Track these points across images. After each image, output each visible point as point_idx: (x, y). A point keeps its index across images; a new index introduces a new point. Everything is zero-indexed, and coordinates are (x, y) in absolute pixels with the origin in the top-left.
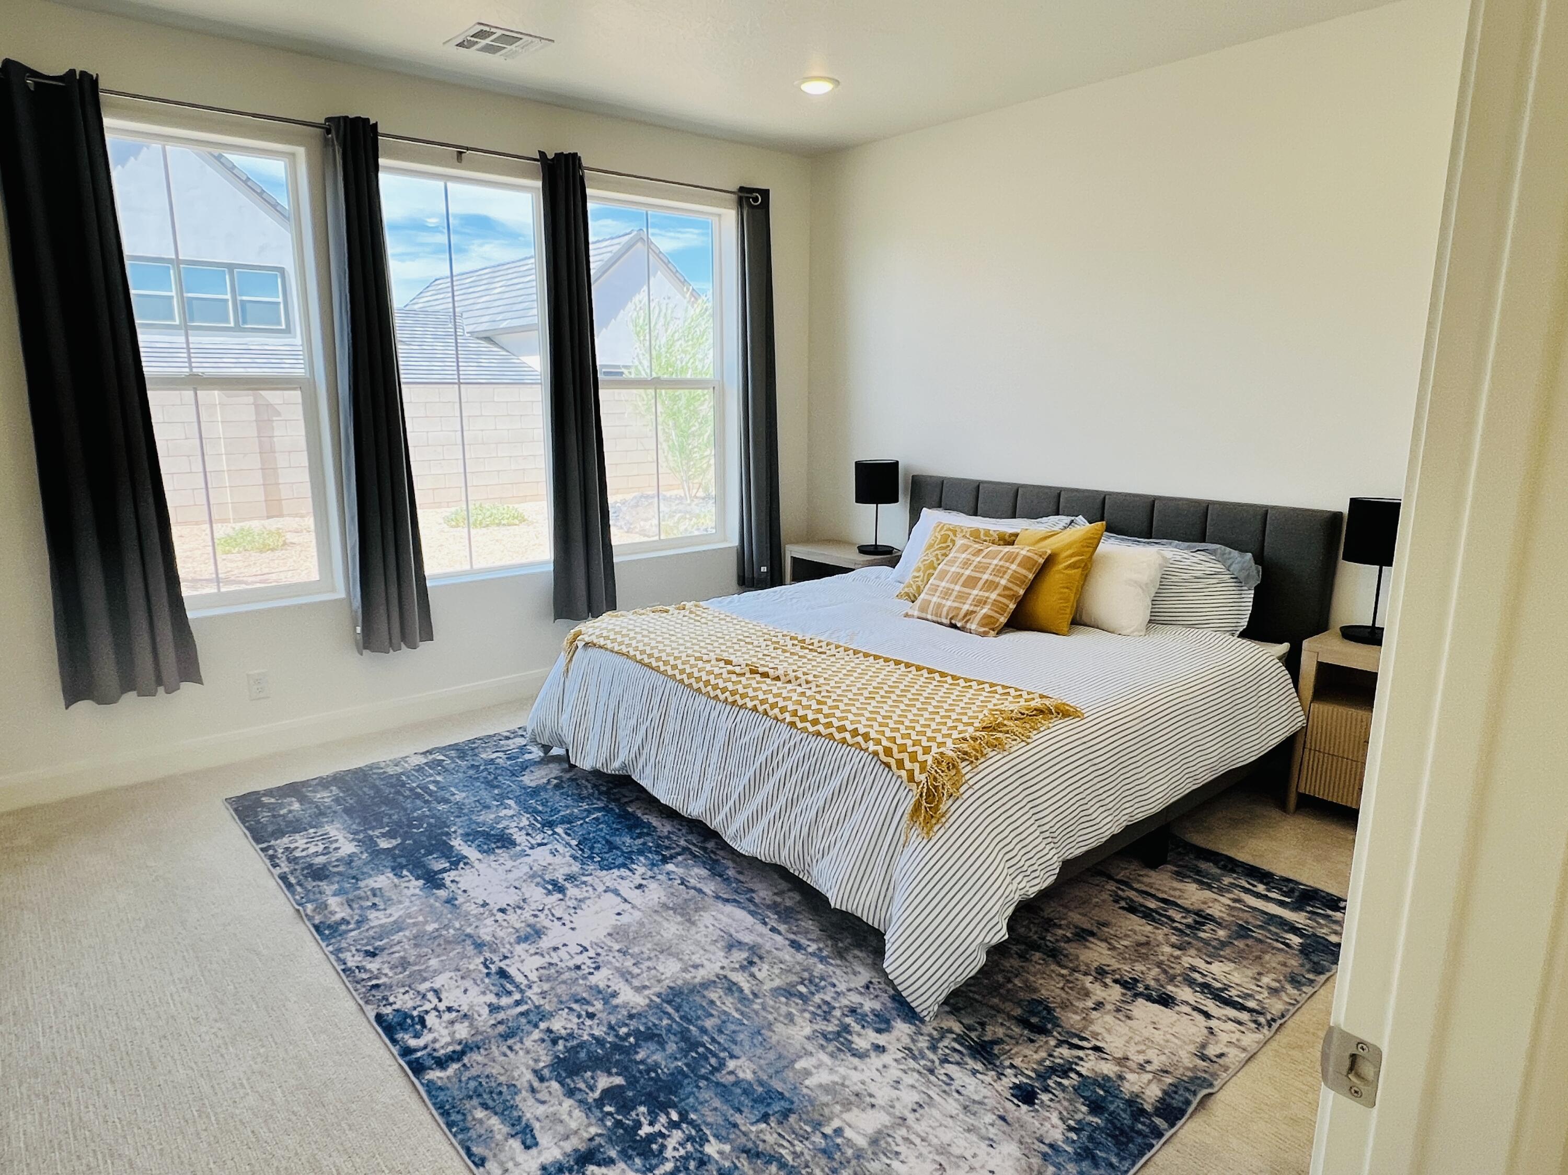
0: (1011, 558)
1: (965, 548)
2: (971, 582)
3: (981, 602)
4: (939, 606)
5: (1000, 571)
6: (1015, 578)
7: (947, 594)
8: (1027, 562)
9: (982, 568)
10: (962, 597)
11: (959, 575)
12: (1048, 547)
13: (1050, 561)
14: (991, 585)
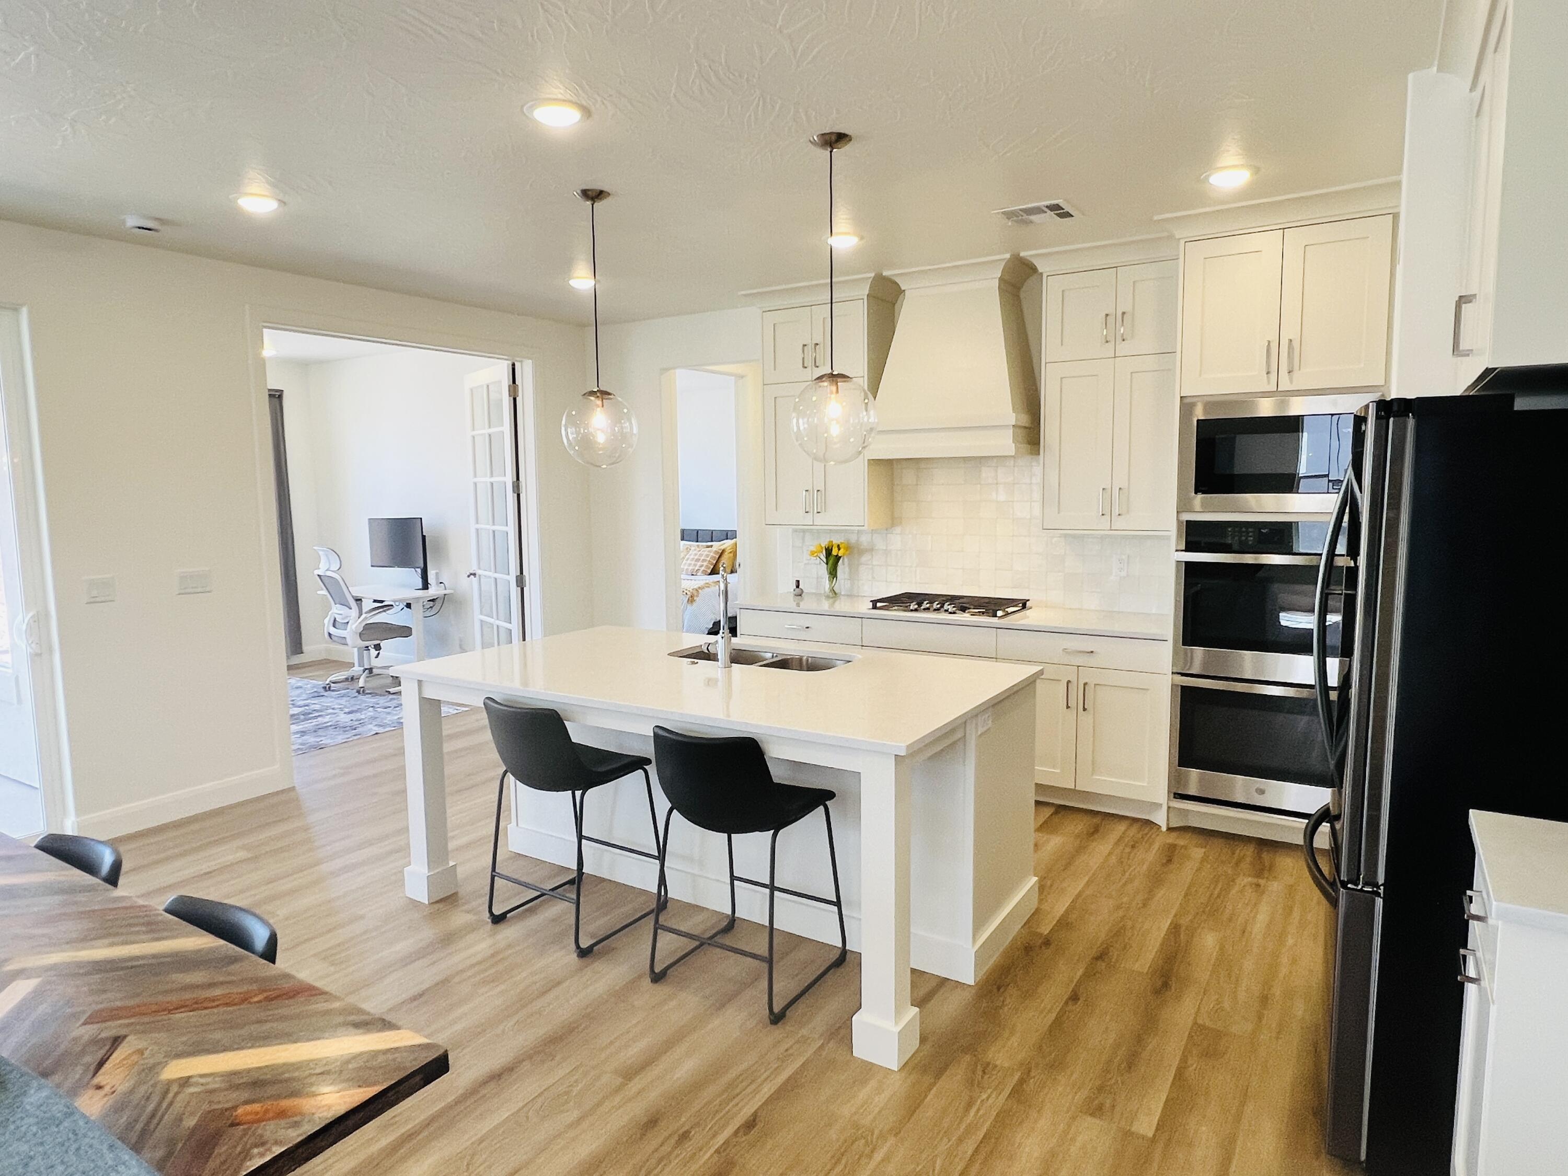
0: (710, 552)
1: (695, 550)
2: (698, 560)
3: (702, 566)
4: (687, 569)
5: (707, 556)
6: (713, 557)
7: (690, 565)
8: (716, 552)
9: (701, 555)
10: (695, 565)
11: (693, 559)
12: (722, 547)
13: (723, 551)
14: (704, 560)
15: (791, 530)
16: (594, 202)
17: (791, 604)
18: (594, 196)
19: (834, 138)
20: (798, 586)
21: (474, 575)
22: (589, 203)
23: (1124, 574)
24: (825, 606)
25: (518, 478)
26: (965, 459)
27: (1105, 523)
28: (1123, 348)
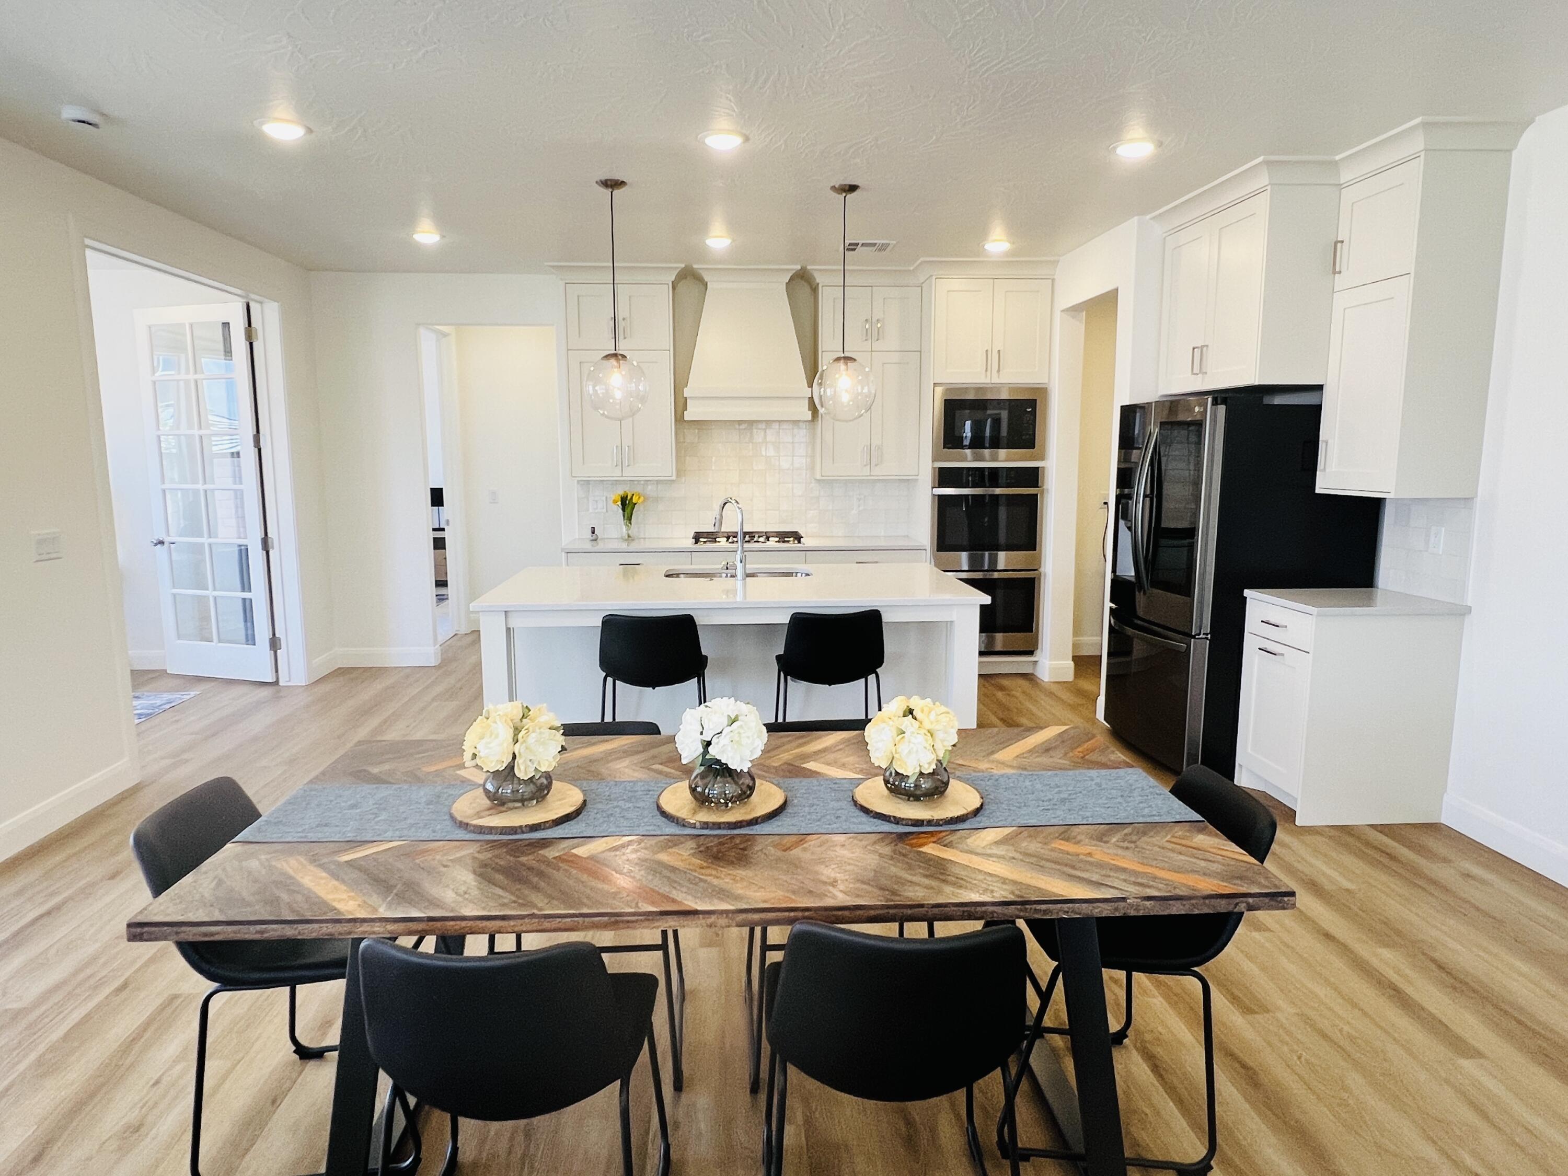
15: (576, 481)
16: (613, 190)
17: (588, 546)
18: (613, 184)
19: (847, 188)
20: (593, 532)
21: (161, 543)
22: (608, 191)
23: (861, 508)
24: (624, 546)
25: (258, 431)
26: (740, 422)
27: (866, 471)
28: (877, 346)
